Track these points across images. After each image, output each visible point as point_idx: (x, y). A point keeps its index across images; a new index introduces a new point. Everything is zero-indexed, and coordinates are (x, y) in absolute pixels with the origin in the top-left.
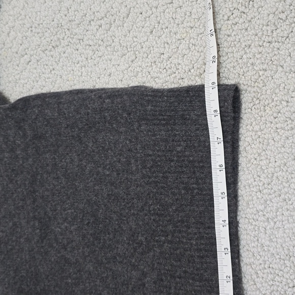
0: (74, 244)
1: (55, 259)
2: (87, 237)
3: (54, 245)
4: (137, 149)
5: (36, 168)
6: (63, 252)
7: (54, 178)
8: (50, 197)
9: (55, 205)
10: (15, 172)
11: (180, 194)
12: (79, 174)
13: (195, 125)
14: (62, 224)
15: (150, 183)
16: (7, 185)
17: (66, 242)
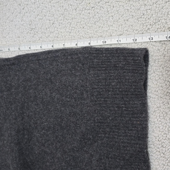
0: (49, 142)
1: (38, 152)
2: (59, 137)
3: (36, 144)
4: (87, 85)
5: (24, 99)
6: (42, 148)
7: (35, 104)
8: (33, 115)
9: (36, 120)
10: (11, 103)
11: (115, 110)
12: (51, 101)
13: (123, 70)
14: (41, 131)
15: (96, 105)
16: (6, 111)
17: (44, 142)
